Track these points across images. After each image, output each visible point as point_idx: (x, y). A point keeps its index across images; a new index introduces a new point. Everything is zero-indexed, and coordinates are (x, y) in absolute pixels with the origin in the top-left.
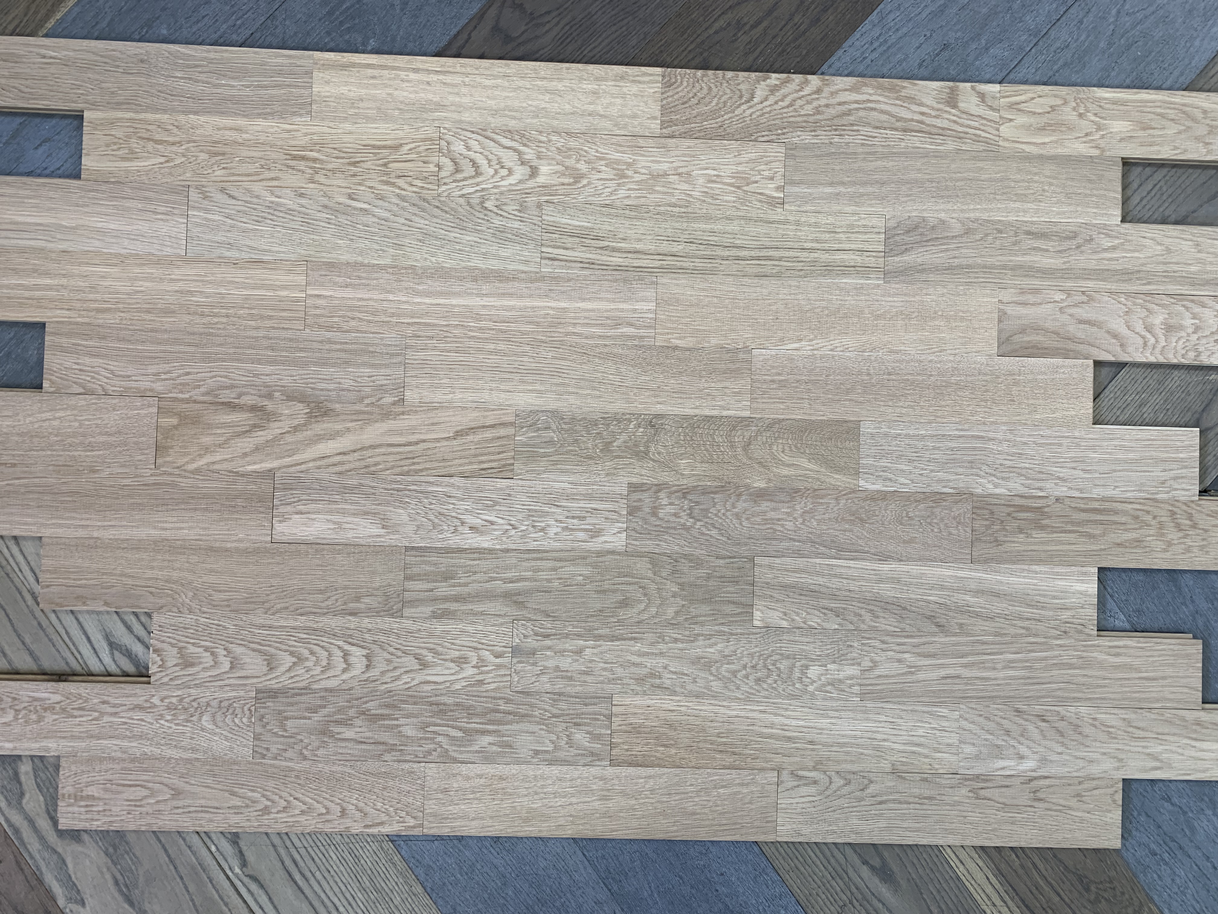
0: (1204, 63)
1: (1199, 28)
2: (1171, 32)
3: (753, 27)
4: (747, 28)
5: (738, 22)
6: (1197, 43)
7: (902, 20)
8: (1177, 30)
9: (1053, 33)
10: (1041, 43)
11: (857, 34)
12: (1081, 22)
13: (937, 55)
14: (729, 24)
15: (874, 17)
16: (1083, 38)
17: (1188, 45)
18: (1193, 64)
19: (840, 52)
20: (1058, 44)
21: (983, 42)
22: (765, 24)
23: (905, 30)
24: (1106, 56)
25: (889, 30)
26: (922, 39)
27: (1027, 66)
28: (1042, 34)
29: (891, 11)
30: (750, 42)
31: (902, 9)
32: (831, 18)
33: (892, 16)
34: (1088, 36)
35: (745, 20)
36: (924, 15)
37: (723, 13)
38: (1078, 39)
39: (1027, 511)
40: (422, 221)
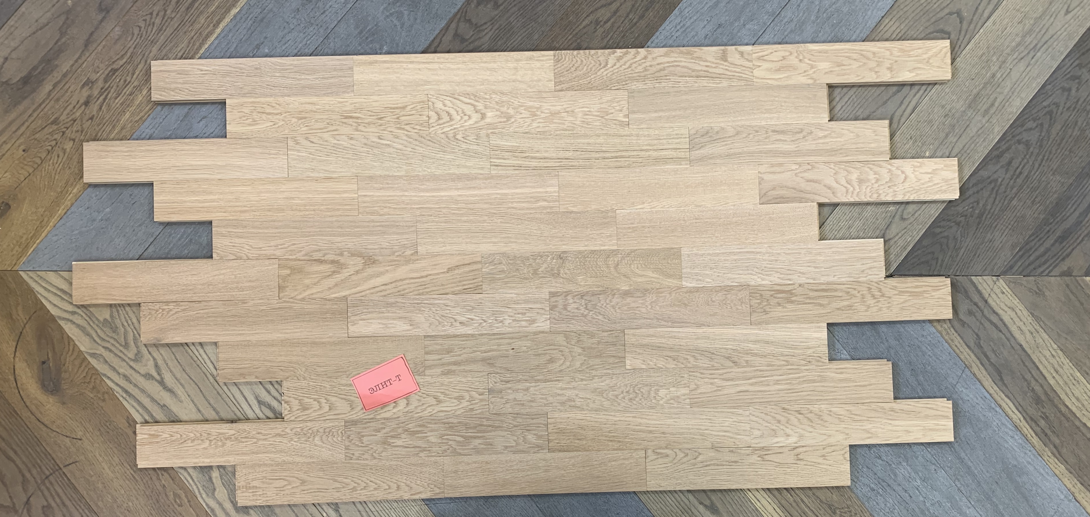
0: (875, 24)
1: (870, 4)
2: (853, 7)
3: (605, 23)
4: (602, 23)
5: (597, 20)
6: (869, 13)
7: (692, 13)
8: (857, 6)
9: (783, 13)
10: (776, 19)
11: (667, 22)
12: (799, 6)
13: (715, 31)
14: (591, 22)
15: (676, 11)
16: (801, 14)
17: (864, 14)
18: (868, 26)
19: (658, 33)
20: (786, 20)
21: (742, 21)
22: (612, 20)
23: (695, 18)
24: (815, 24)
25: (686, 18)
26: (706, 22)
27: (769, 33)
28: (776, 14)
29: (686, 8)
30: (604, 32)
31: (693, 5)
32: (651, 14)
33: (687, 10)
34: (804, 14)
35: (601, 19)
36: (706, 8)
37: (587, 16)
38: (798, 16)
39: (782, 293)
40: (422, 149)
